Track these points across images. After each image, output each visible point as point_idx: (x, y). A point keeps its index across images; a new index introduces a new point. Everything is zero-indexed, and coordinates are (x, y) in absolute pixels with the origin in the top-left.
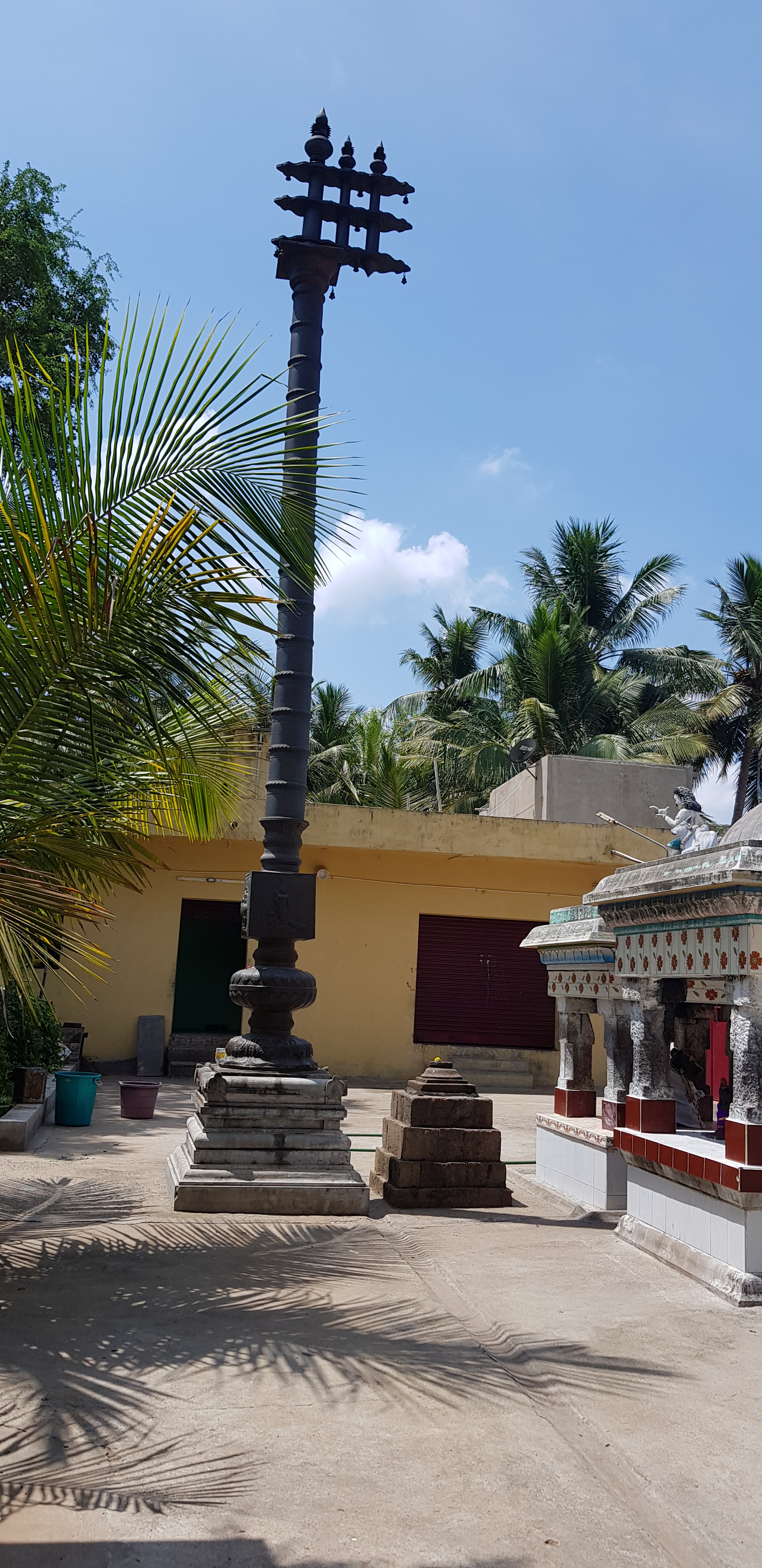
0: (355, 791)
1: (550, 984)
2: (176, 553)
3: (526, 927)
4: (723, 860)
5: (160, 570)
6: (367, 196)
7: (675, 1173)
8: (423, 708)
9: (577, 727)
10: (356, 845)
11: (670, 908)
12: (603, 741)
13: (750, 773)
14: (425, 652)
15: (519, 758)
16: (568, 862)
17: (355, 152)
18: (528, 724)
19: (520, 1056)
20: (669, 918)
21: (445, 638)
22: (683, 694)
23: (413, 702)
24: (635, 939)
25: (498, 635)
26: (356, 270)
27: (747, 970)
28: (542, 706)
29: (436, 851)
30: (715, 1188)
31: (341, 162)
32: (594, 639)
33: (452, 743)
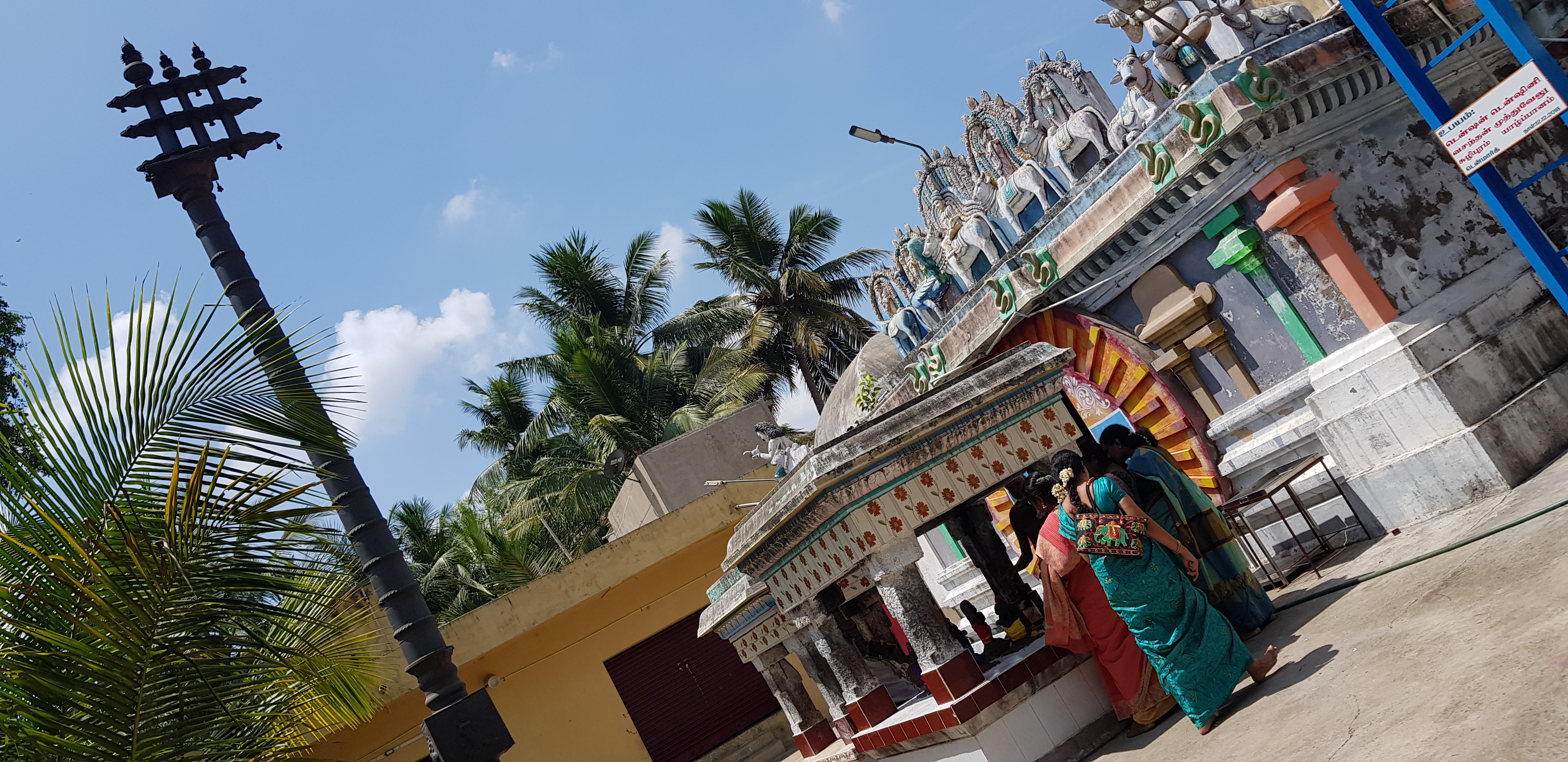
0: (482, 588)
1: (740, 653)
2: (205, 489)
3: (693, 619)
4: (803, 477)
5: (197, 511)
6: (205, 92)
7: (912, 743)
8: (505, 475)
9: (650, 417)
10: (509, 636)
11: (788, 536)
12: (677, 418)
13: (813, 375)
14: (478, 425)
15: (615, 473)
16: (705, 538)
17: (174, 61)
18: (607, 440)
19: (760, 730)
20: (793, 543)
21: (489, 404)
22: (721, 340)
23: (491, 476)
24: (779, 575)
25: (536, 376)
26: (230, 158)
27: (869, 550)
28: (608, 418)
29: (585, 598)
30: (944, 734)
31: (165, 75)
32: (622, 336)
33: (548, 492)
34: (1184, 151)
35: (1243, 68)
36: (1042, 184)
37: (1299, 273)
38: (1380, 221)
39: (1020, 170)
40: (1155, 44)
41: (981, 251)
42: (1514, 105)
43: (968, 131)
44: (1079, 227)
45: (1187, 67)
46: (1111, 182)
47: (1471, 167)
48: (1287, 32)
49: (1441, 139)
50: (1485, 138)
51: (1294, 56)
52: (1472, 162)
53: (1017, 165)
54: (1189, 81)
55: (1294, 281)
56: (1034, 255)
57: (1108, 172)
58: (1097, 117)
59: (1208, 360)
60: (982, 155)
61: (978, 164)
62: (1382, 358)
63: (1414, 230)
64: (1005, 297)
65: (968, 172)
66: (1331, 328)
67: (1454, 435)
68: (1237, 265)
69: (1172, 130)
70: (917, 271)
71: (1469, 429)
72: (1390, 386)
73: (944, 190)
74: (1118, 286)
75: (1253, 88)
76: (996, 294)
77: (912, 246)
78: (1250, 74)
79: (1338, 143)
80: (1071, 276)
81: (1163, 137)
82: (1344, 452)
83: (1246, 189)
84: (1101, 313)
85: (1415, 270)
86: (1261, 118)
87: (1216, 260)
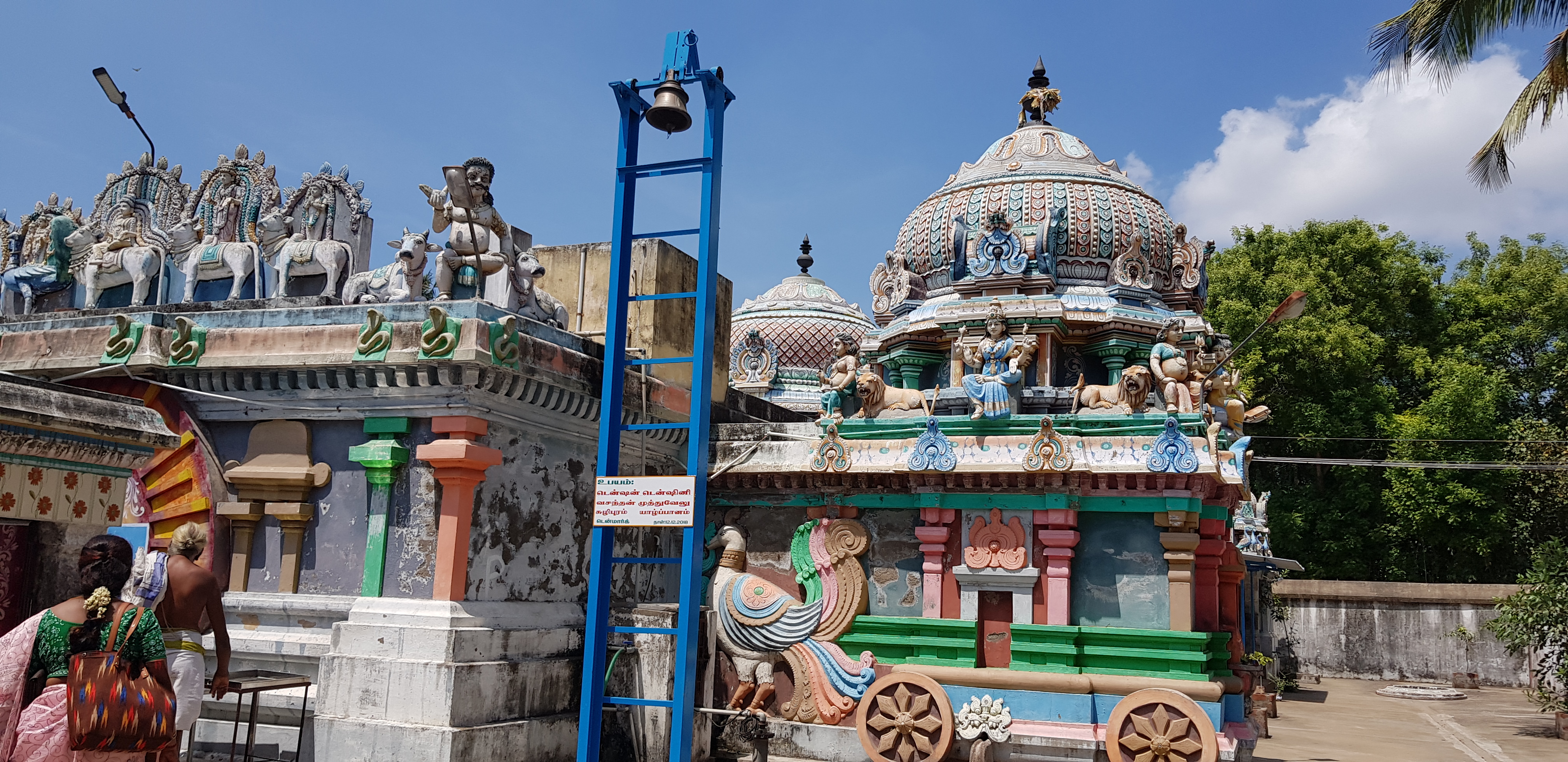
34: (406, 346)
35: (503, 321)
36: (248, 273)
37: (415, 512)
38: (504, 515)
39: (238, 245)
40: (449, 245)
41: (131, 284)
42: (662, 498)
43: (217, 172)
44: (256, 336)
45: (459, 284)
46: (320, 321)
47: (601, 521)
48: (545, 321)
49: (597, 486)
50: (626, 507)
51: (540, 343)
52: (604, 518)
53: (238, 238)
54: (452, 296)
55: (405, 517)
56: (190, 327)
57: (324, 311)
58: (348, 259)
59: (273, 535)
60: (212, 202)
61: (199, 207)
62: (427, 627)
63: (520, 540)
64: (125, 343)
65: (182, 205)
66: (403, 575)
67: (435, 727)
68: (369, 469)
69: (409, 321)
70: (41, 249)
71: (451, 729)
72: (414, 655)
73: (142, 201)
74: (246, 413)
75: (498, 342)
76: (117, 333)
77: (59, 223)
78: (504, 329)
79: (519, 433)
80: (209, 372)
81: (397, 320)
82: (332, 690)
83: (429, 414)
84: (208, 426)
85: (498, 571)
86: (486, 369)
87: (356, 453)
